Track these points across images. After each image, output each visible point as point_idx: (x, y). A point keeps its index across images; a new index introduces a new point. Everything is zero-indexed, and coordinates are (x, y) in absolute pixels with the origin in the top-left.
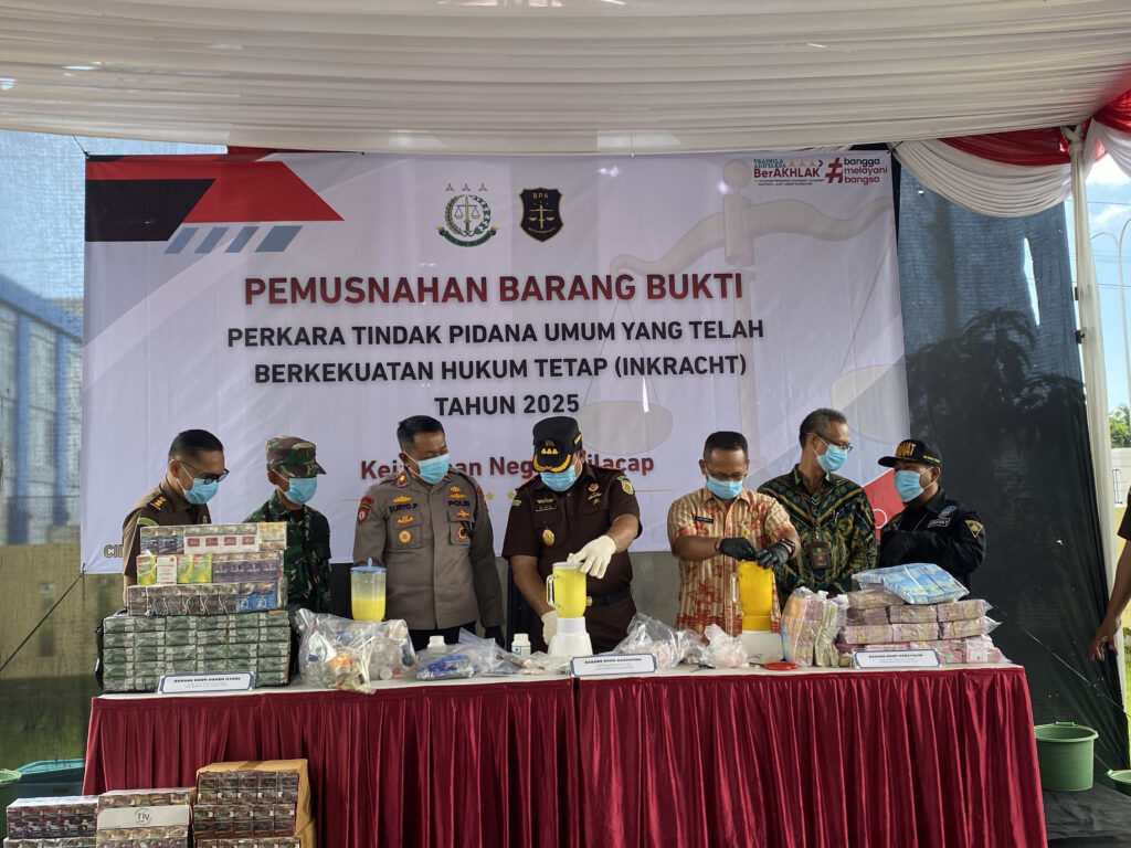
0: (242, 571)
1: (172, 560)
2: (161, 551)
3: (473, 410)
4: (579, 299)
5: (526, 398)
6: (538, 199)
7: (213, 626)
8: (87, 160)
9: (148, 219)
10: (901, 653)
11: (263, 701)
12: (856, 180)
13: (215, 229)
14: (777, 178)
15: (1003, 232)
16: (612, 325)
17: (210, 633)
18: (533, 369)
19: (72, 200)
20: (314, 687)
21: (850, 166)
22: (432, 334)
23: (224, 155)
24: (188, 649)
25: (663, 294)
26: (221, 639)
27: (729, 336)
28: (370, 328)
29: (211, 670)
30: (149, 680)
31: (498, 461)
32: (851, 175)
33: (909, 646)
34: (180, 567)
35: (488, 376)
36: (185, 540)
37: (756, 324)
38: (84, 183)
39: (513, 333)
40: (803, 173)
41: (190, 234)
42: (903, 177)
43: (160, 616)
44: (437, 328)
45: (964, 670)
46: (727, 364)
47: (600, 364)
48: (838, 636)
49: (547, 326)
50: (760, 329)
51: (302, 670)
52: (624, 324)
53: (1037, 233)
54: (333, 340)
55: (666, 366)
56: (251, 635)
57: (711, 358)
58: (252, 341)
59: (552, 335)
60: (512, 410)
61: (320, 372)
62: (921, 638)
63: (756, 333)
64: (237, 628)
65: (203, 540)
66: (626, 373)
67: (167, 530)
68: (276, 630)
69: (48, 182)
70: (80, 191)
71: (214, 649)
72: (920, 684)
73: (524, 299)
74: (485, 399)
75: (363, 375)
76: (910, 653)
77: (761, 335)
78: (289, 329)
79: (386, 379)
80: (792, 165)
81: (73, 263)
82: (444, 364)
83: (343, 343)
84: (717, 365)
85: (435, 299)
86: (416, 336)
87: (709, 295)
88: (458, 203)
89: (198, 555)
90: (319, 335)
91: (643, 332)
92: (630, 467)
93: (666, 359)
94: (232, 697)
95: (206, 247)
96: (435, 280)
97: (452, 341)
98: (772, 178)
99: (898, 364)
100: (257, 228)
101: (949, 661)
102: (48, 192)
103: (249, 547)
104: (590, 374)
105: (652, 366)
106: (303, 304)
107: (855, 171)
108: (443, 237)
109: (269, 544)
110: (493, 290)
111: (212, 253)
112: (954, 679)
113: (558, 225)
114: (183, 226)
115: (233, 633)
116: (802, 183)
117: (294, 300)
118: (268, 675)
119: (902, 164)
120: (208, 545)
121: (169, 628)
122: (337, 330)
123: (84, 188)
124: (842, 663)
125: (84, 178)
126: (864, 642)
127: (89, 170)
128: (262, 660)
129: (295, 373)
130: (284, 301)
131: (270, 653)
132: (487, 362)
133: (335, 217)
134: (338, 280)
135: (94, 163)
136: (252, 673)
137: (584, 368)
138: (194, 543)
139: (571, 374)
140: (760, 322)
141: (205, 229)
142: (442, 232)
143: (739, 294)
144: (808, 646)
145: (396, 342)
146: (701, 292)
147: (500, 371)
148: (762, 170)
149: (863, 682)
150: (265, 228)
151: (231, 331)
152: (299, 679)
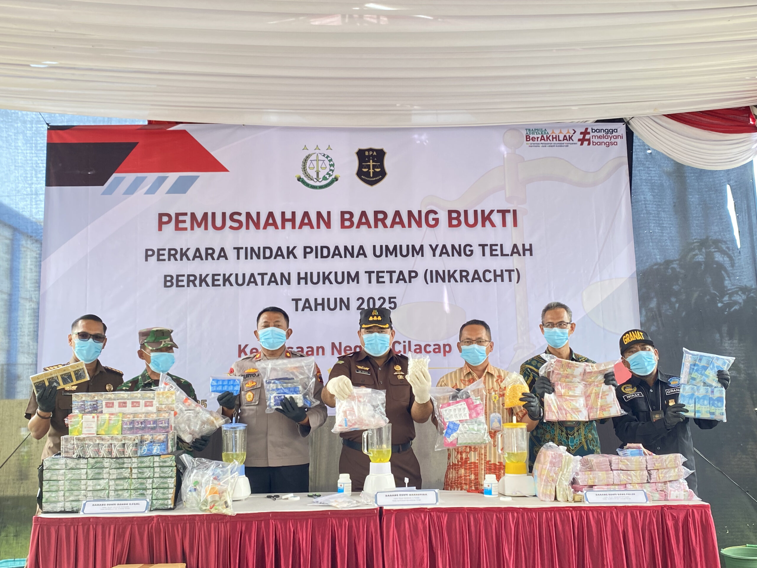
0: (143, 426)
1: (93, 417)
2: (87, 411)
3: (320, 308)
4: (398, 227)
5: (358, 300)
6: (369, 156)
7: (121, 466)
8: (48, 129)
9: (90, 171)
10: (619, 492)
11: (155, 519)
12: (601, 144)
13: (137, 177)
14: (543, 141)
15: (711, 180)
16: (422, 247)
17: (119, 471)
18: (364, 278)
19: (37, 157)
20: (192, 511)
21: (596, 134)
22: (291, 252)
23: (146, 125)
24: (103, 483)
25: (459, 224)
26: (127, 475)
27: (508, 255)
28: (246, 248)
29: (118, 498)
30: (74, 504)
31: (337, 345)
32: (596, 140)
33: (626, 487)
34: (99, 423)
35: (331, 283)
36: (104, 404)
37: (527, 247)
38: (46, 145)
39: (349, 252)
40: (561, 138)
41: (119, 181)
42: (635, 140)
43: (84, 458)
44: (295, 248)
45: (665, 506)
46: (506, 275)
47: (413, 275)
48: (574, 479)
49: (374, 247)
50: (530, 250)
51: (184, 498)
52: (431, 246)
53: (736, 182)
54: (219, 256)
55: (461, 276)
56: (148, 473)
57: (495, 271)
58: (161, 257)
59: (378, 253)
60: (348, 308)
61: (209, 280)
62: (634, 481)
63: (527, 253)
64: (138, 468)
65: (116, 403)
66: (432, 281)
67: (91, 396)
68: (166, 469)
69: (20, 144)
70: (43, 150)
71: (121, 482)
72: (632, 515)
73: (358, 227)
74: (329, 300)
75: (240, 281)
76: (625, 492)
77: (531, 255)
78: (188, 249)
79: (256, 284)
80: (553, 132)
81: (37, 201)
82: (299, 274)
83: (227, 259)
84: (499, 276)
85: (294, 227)
86: (279, 253)
87: (493, 225)
88: (311, 158)
89: (112, 414)
90: (210, 253)
91: (444, 251)
92: (434, 350)
93: (461, 271)
94: (133, 517)
95: (131, 190)
96: (294, 213)
97: (305, 257)
98: (539, 142)
99: (631, 277)
100: (167, 177)
101: (655, 499)
102: (20, 151)
103: (150, 408)
104: (405, 282)
105: (451, 276)
106: (199, 231)
107: (599, 137)
108: (300, 182)
109: (163, 406)
110: (336, 220)
111: (135, 194)
112: (658, 511)
113: (383, 174)
114: (115, 175)
115: (135, 471)
116: (561, 146)
117: (192, 228)
118: (160, 502)
119: (634, 132)
120: (120, 406)
121: (90, 467)
122: (222, 249)
123: (45, 148)
124: (576, 499)
125: (46, 142)
126: (593, 484)
127: (49, 136)
128: (155, 491)
129: (192, 280)
130: (186, 229)
131: (161, 486)
132: (330, 273)
133: (223, 169)
134: (224, 214)
135: (53, 131)
136: (148, 500)
137: (401, 278)
138: (110, 405)
139: (391, 282)
140: (531, 245)
141: (130, 178)
142: (299, 179)
143: (515, 225)
144: (551, 486)
145: (265, 258)
146: (487, 223)
147: (340, 279)
148: (531, 136)
149: (590, 513)
150: (173, 177)
151: (147, 250)
152: (181, 505)
